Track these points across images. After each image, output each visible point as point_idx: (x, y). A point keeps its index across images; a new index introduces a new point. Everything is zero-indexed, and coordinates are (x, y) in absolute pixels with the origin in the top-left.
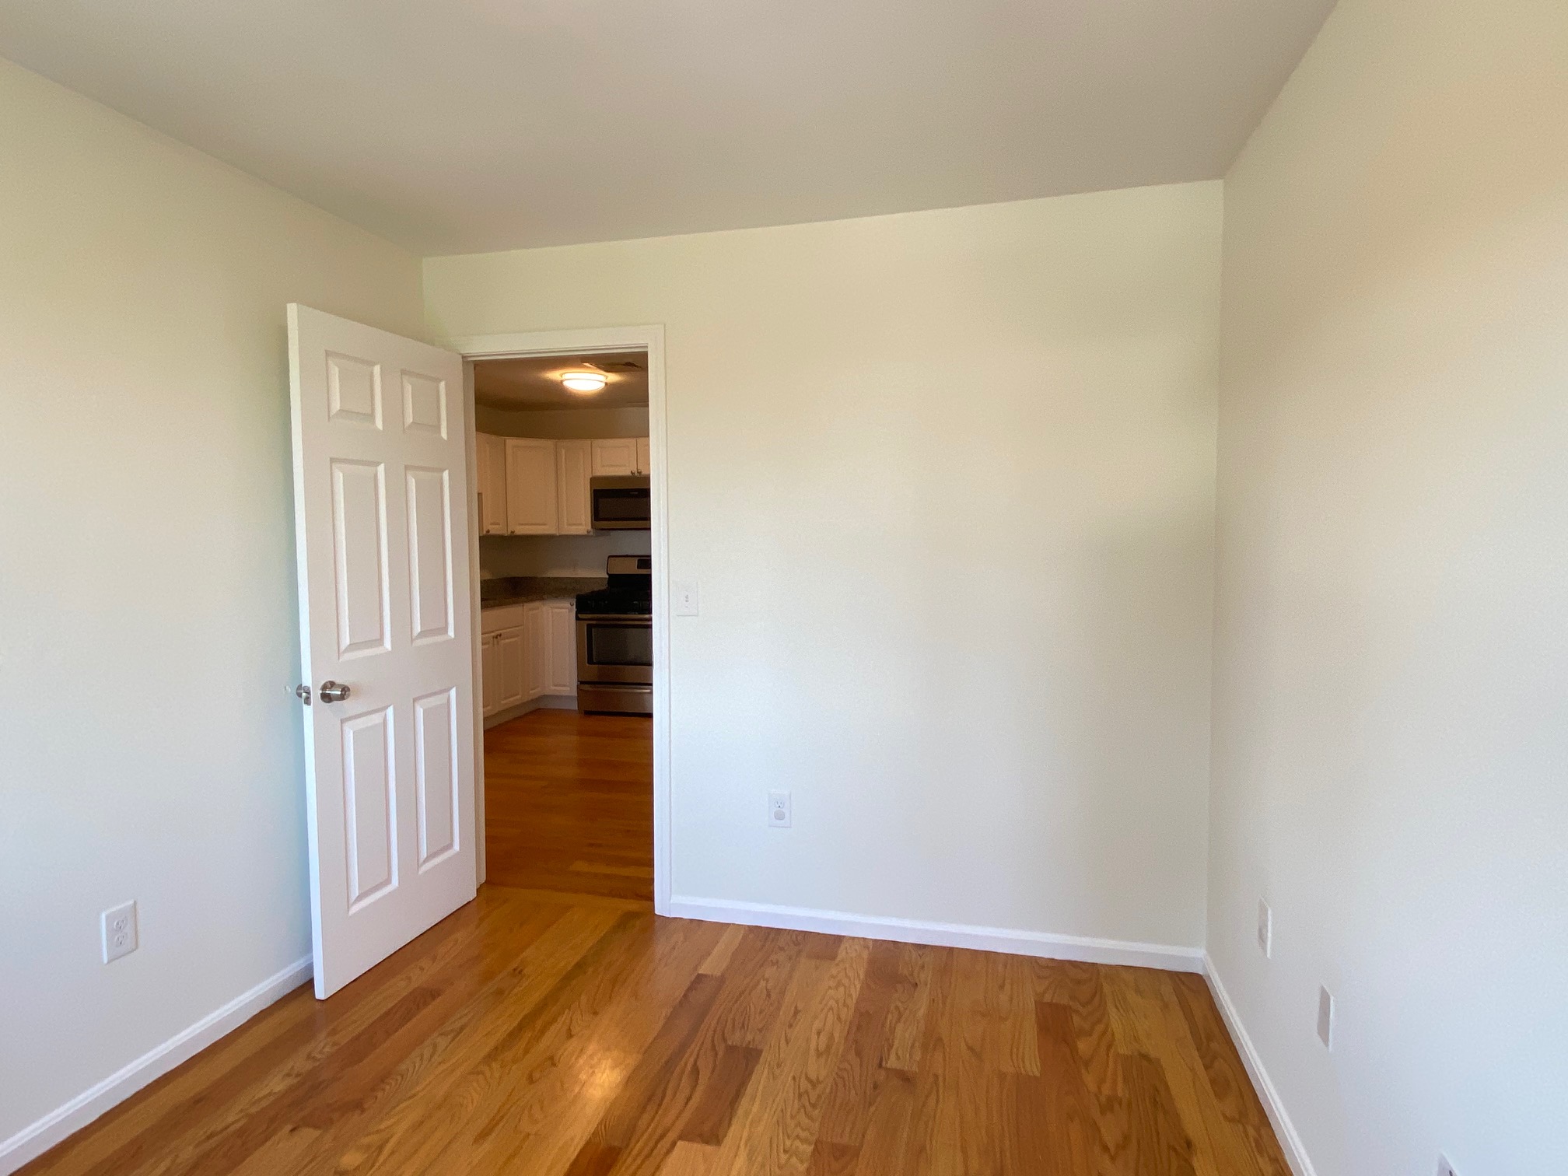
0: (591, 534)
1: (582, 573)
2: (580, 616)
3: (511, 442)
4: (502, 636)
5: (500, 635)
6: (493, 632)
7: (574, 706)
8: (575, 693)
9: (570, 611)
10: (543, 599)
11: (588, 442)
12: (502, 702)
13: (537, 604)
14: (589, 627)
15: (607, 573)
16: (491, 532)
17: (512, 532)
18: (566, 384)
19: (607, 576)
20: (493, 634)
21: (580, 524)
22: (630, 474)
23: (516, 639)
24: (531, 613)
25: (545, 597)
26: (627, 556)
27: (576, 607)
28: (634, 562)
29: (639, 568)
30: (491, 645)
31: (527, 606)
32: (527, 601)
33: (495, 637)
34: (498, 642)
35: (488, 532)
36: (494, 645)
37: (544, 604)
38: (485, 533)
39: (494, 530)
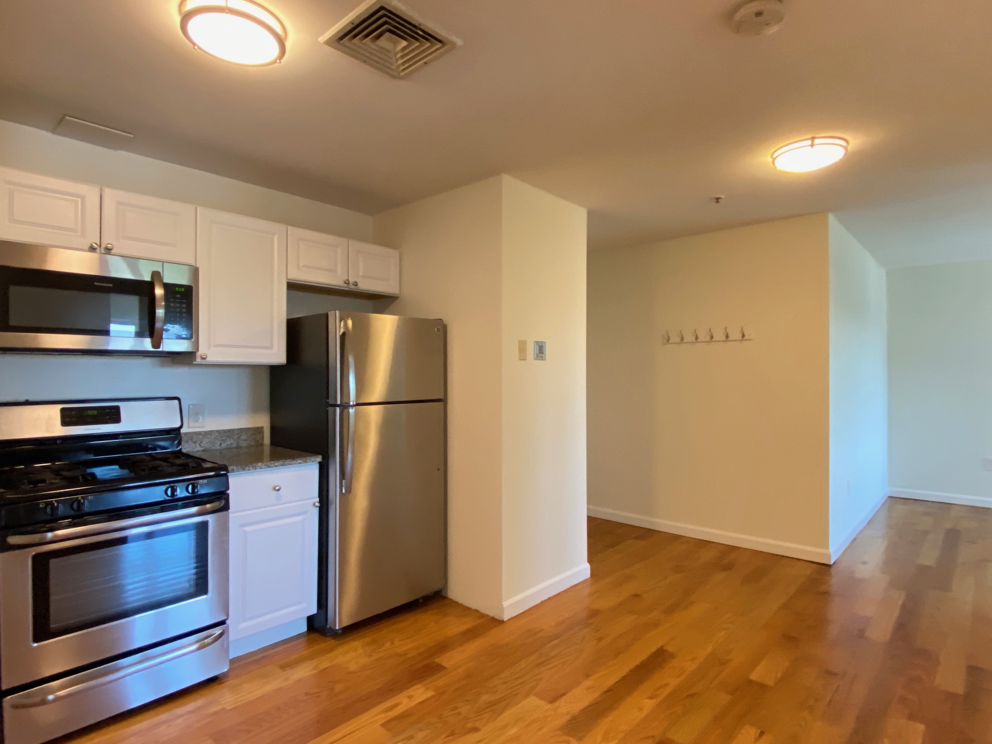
2: (12, 540)
28: (55, 411)
29: (65, 423)
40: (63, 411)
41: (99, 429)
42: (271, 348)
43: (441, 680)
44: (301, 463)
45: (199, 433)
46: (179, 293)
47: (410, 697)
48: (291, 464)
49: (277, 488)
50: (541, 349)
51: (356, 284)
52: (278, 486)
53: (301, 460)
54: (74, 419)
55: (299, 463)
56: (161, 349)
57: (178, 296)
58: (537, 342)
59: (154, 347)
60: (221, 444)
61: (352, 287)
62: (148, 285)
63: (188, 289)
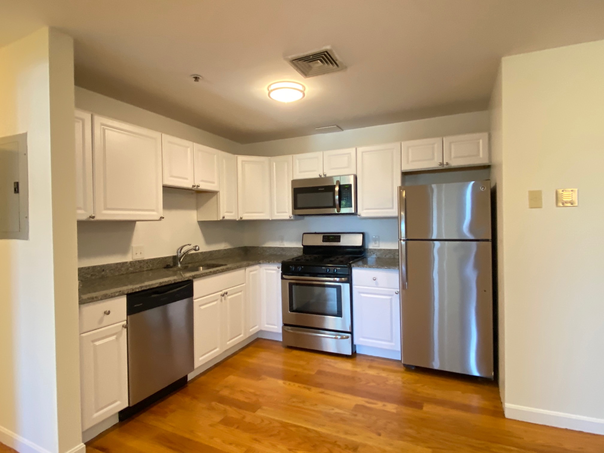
0: (292, 218)
1: (287, 245)
2: (284, 276)
3: (241, 158)
4: (228, 294)
5: (226, 293)
6: (221, 291)
7: (280, 339)
8: (280, 331)
9: (278, 272)
10: (260, 263)
11: (290, 157)
13: (257, 267)
14: (291, 285)
15: (303, 245)
17: (241, 218)
19: (302, 247)
20: (221, 293)
21: (286, 212)
22: (318, 177)
23: (240, 293)
24: (252, 273)
25: (261, 262)
26: (316, 233)
27: (282, 270)
28: (321, 237)
29: (323, 241)
30: (219, 301)
31: (248, 269)
32: (248, 265)
33: (223, 295)
34: (225, 299)
35: (224, 217)
36: (221, 300)
37: (261, 267)
38: (221, 218)
39: (228, 217)
40: (323, 236)
41: (333, 244)
42: (392, 208)
43: (417, 413)
44: (387, 269)
45: (375, 250)
46: (347, 188)
47: (384, 405)
48: (381, 268)
49: (375, 279)
51: (447, 164)
52: (375, 278)
53: (387, 267)
54: (326, 240)
55: (386, 269)
56: (340, 213)
57: (346, 189)
59: (338, 212)
60: (386, 256)
61: (445, 167)
62: (334, 187)
63: (350, 186)
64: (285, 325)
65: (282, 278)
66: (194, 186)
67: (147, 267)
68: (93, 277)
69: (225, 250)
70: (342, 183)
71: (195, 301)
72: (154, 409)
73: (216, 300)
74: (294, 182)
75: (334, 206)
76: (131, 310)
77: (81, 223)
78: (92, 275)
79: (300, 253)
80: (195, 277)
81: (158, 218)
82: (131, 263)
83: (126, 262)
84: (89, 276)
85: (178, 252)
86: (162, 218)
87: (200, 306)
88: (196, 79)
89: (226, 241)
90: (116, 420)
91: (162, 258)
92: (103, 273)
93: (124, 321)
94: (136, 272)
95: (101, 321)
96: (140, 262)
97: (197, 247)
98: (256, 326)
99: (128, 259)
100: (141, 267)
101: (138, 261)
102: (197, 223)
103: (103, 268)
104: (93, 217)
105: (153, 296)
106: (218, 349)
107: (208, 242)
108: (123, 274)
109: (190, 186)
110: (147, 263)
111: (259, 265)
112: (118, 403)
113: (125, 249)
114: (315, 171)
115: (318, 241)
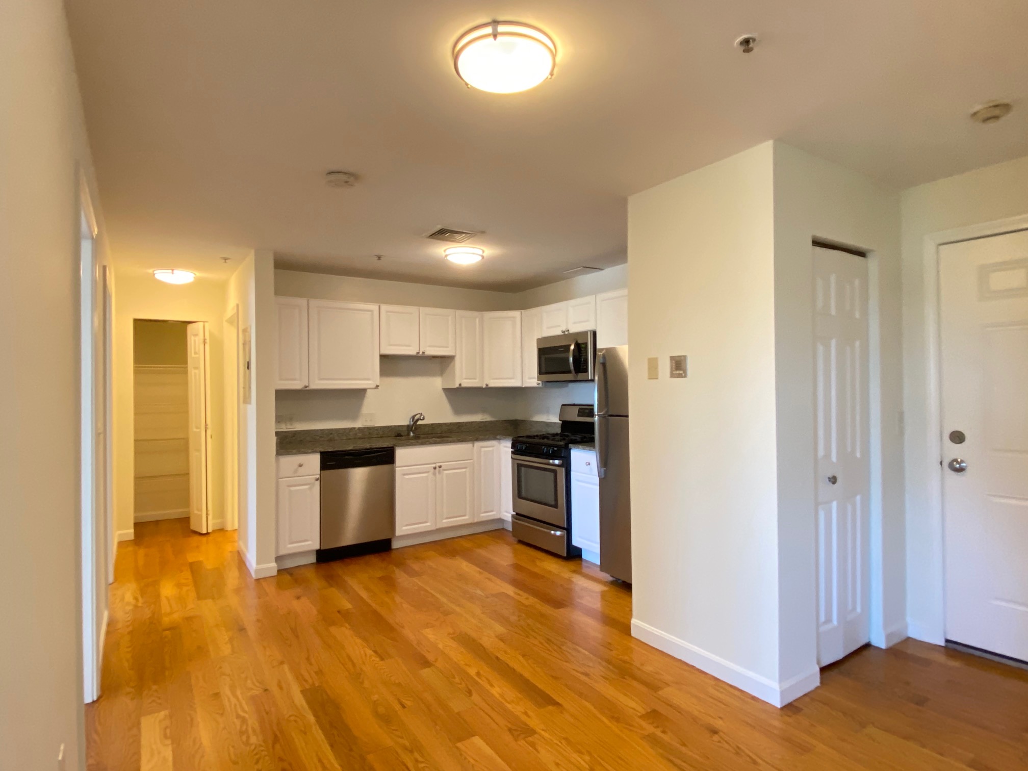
0: (541, 385)
2: (513, 455)
3: (488, 315)
4: (443, 468)
5: (440, 467)
6: (435, 463)
7: (511, 529)
9: (510, 450)
10: (500, 439)
11: (539, 309)
12: (444, 521)
15: (560, 421)
16: (463, 385)
17: (487, 385)
18: (449, 258)
20: (434, 465)
21: (535, 378)
22: (562, 333)
23: (464, 470)
24: (483, 449)
25: (498, 437)
26: (574, 405)
27: (512, 448)
28: (576, 409)
29: (579, 415)
30: (431, 473)
31: (478, 444)
32: (477, 440)
33: (435, 468)
34: (439, 472)
35: (460, 385)
36: (434, 474)
37: (500, 443)
38: (457, 386)
39: (466, 383)
40: (580, 409)
41: (587, 419)
46: (583, 346)
47: (527, 599)
48: (593, 451)
50: (678, 366)
54: (581, 413)
57: (583, 348)
58: (672, 358)
62: (570, 346)
63: (586, 344)
64: (517, 514)
65: (512, 458)
66: (418, 353)
67: (377, 434)
68: (322, 439)
69: (481, 422)
70: (580, 342)
71: (397, 469)
72: (347, 560)
73: (428, 472)
74: (539, 341)
75: (569, 372)
76: (324, 466)
77: (278, 392)
78: (321, 437)
79: (559, 431)
80: (397, 446)
81: (374, 386)
82: (359, 429)
83: (354, 428)
84: (318, 438)
85: (410, 421)
86: (377, 386)
87: (404, 475)
88: (379, 258)
89: (484, 411)
90: (313, 559)
91: (395, 426)
92: (331, 436)
93: (318, 475)
94: (364, 438)
95: (296, 471)
96: (369, 428)
97: (422, 416)
98: (492, 511)
99: (358, 424)
100: (370, 433)
101: (367, 428)
102: (442, 391)
103: (330, 432)
104: (306, 387)
105: (346, 457)
106: (428, 524)
107: (457, 411)
108: (350, 439)
109: (413, 353)
110: (377, 430)
111: (498, 441)
112: (309, 543)
113: (355, 416)
114: (559, 326)
115: (573, 416)
